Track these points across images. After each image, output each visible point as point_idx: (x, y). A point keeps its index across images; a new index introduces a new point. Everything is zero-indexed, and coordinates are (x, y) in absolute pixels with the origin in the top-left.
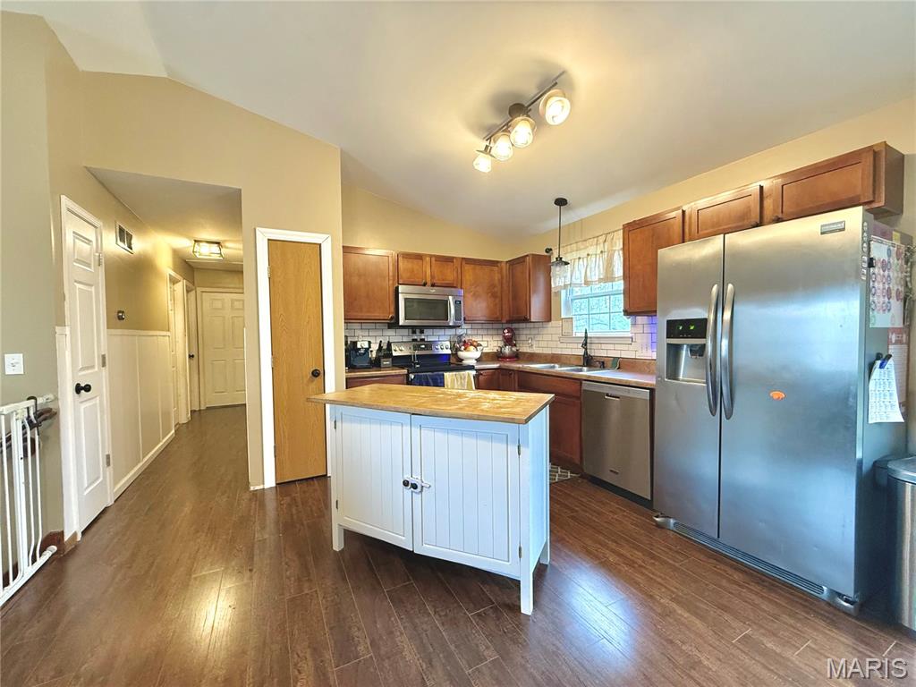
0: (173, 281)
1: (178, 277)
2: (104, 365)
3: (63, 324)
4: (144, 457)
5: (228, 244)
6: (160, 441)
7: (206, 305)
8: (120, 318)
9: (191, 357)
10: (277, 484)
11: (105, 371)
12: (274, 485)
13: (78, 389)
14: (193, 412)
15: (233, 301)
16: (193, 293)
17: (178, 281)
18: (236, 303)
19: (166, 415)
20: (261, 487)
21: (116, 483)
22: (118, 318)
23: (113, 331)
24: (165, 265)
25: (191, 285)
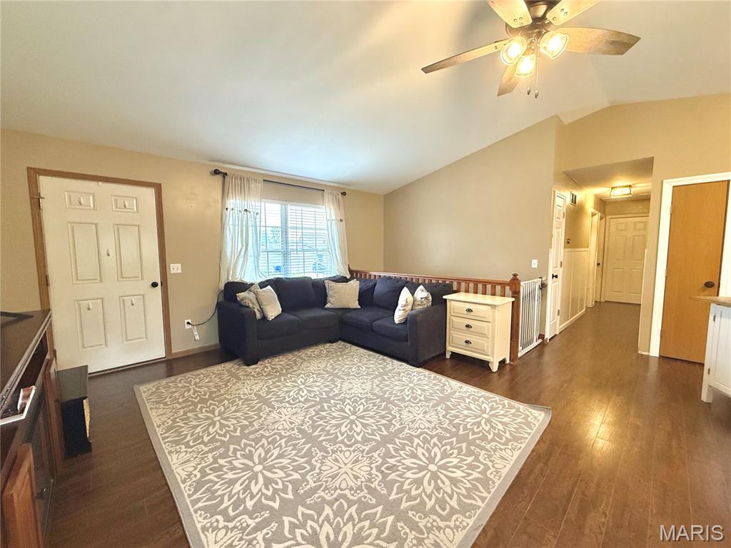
0: (593, 215)
1: (596, 212)
2: (561, 266)
3: (551, 248)
4: (571, 317)
5: (636, 185)
6: (577, 313)
7: (613, 228)
8: (568, 243)
9: (598, 264)
10: (660, 356)
11: (561, 270)
12: (658, 356)
13: (553, 276)
14: (596, 301)
15: (635, 223)
16: (604, 219)
17: (595, 214)
18: (638, 225)
19: (582, 300)
20: (647, 354)
21: (560, 325)
22: (568, 242)
23: (567, 250)
24: (590, 207)
25: (603, 216)
